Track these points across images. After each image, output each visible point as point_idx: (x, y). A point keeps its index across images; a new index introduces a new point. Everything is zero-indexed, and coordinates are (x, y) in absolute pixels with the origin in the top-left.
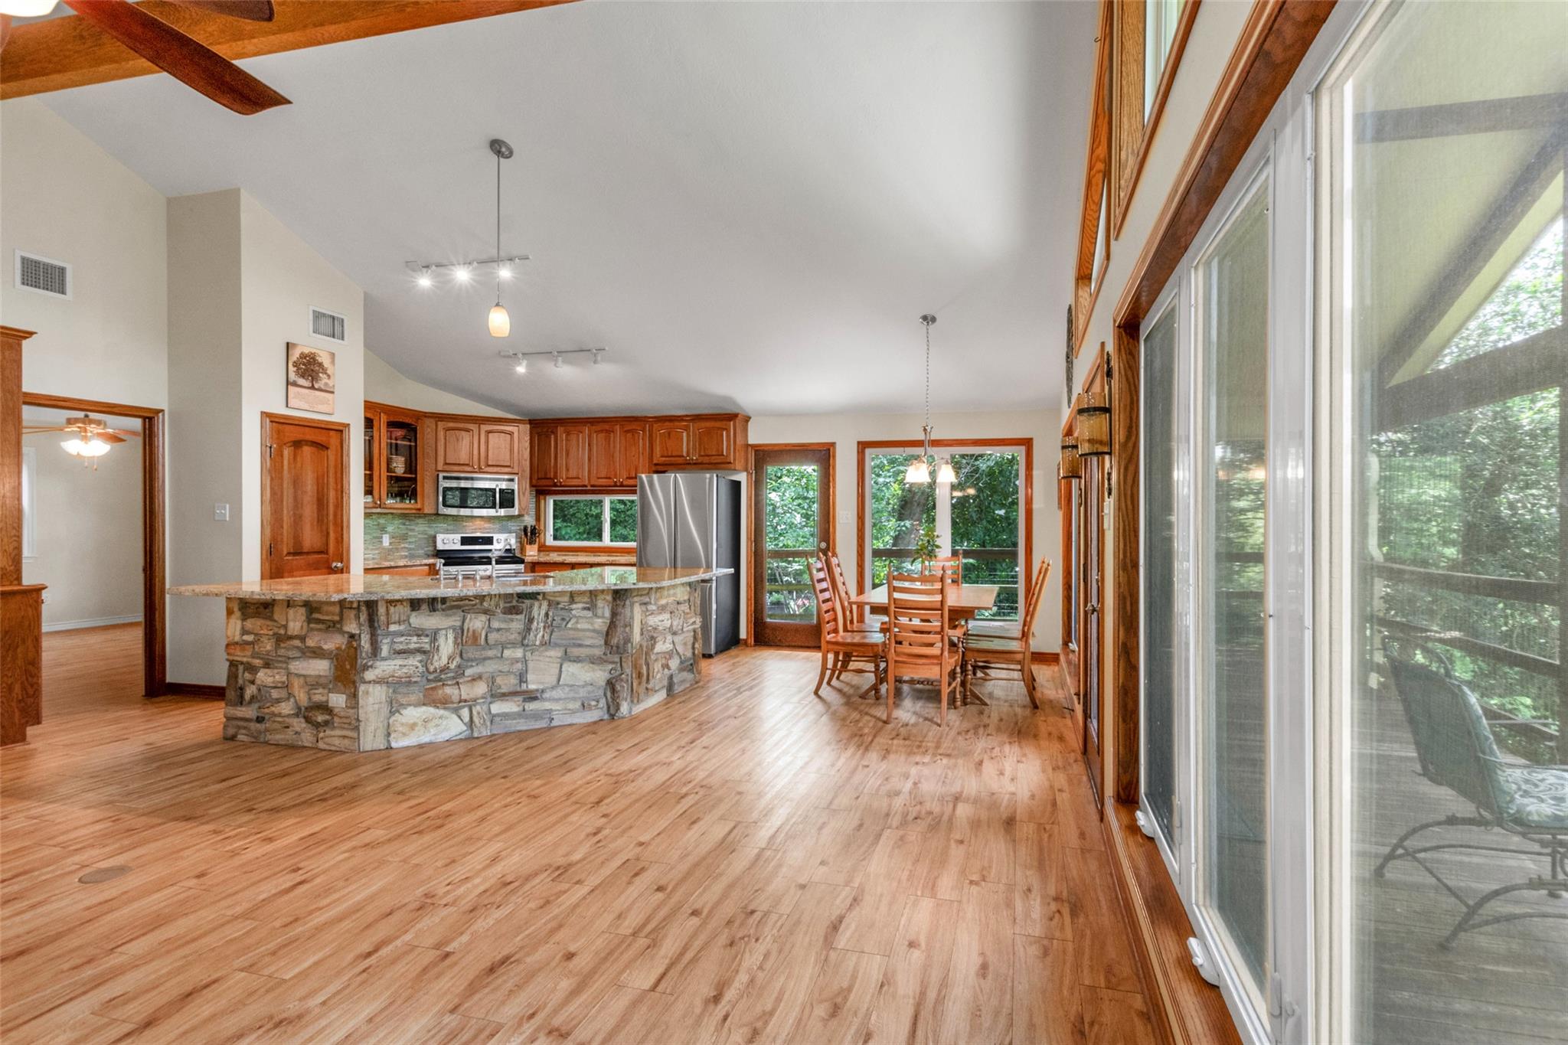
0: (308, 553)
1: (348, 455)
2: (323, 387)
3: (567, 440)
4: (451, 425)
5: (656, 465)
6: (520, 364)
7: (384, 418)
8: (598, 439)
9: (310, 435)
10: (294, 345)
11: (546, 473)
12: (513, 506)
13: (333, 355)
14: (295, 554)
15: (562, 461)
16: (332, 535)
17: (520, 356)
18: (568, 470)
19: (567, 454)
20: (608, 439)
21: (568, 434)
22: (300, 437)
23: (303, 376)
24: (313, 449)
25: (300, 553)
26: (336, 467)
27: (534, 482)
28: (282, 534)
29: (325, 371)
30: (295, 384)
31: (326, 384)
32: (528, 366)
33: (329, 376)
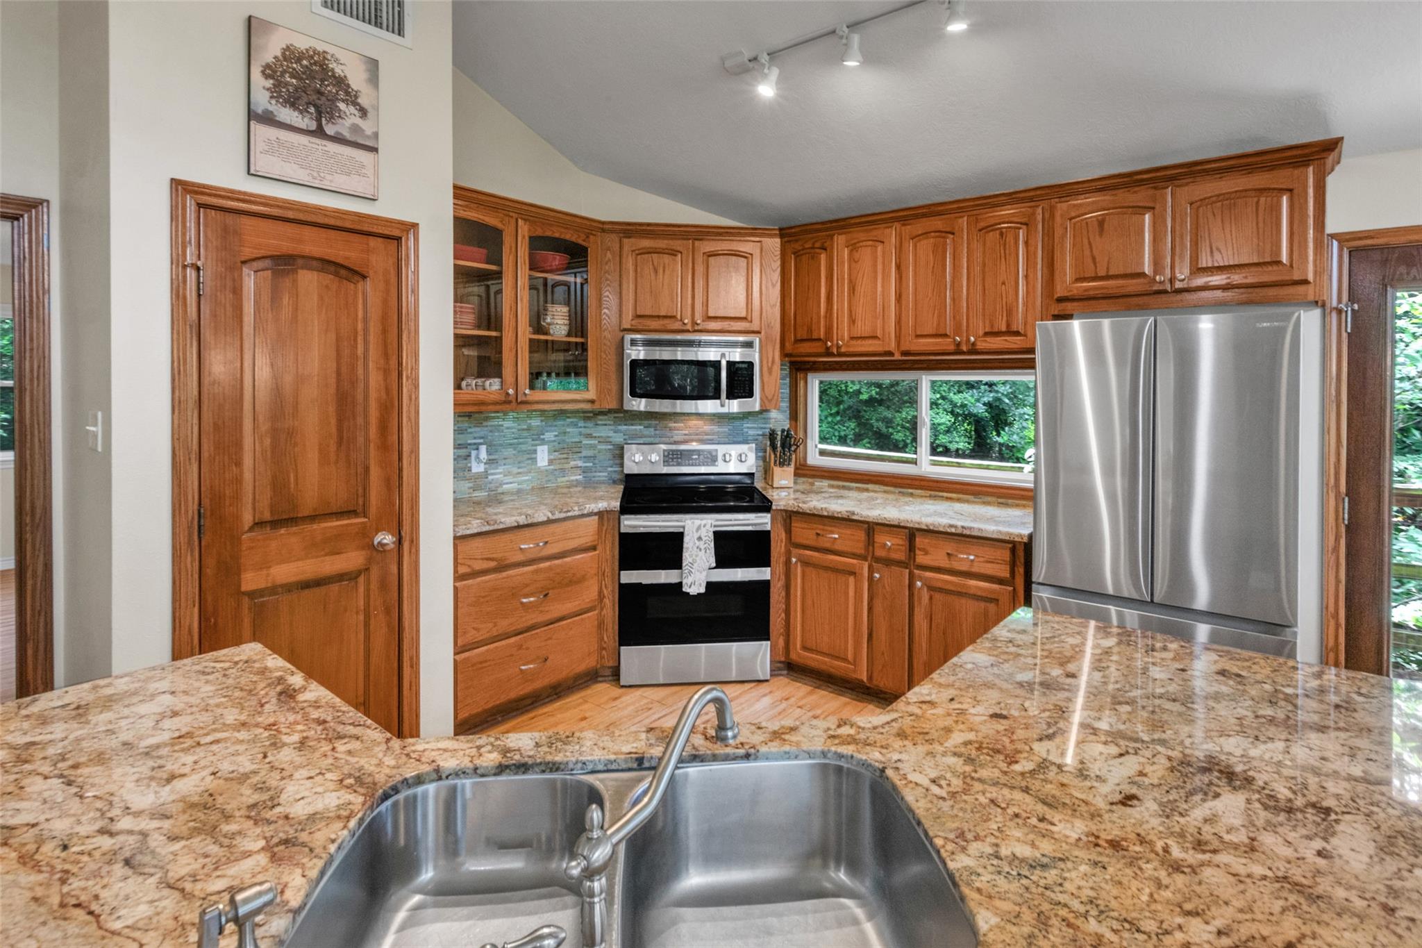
0: (313, 518)
1: (415, 292)
2: (347, 135)
3: (852, 260)
4: (646, 243)
5: (1060, 300)
6: (765, 76)
7: (524, 230)
8: (920, 254)
9: (314, 244)
10: (268, 26)
11: (810, 330)
12: (751, 395)
13: (373, 65)
14: (276, 524)
15: (841, 305)
16: (375, 473)
17: (764, 58)
18: (853, 321)
19: (852, 290)
20: (939, 252)
21: (853, 247)
22: (286, 247)
23: (292, 103)
24: (328, 279)
25: (292, 521)
26: (384, 318)
27: (789, 347)
28: (238, 480)
29: (352, 98)
30: (268, 119)
31: (355, 129)
32: (781, 81)
33: (363, 112)
